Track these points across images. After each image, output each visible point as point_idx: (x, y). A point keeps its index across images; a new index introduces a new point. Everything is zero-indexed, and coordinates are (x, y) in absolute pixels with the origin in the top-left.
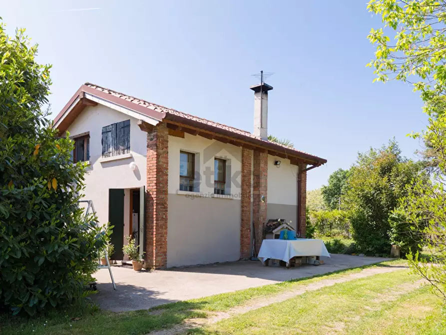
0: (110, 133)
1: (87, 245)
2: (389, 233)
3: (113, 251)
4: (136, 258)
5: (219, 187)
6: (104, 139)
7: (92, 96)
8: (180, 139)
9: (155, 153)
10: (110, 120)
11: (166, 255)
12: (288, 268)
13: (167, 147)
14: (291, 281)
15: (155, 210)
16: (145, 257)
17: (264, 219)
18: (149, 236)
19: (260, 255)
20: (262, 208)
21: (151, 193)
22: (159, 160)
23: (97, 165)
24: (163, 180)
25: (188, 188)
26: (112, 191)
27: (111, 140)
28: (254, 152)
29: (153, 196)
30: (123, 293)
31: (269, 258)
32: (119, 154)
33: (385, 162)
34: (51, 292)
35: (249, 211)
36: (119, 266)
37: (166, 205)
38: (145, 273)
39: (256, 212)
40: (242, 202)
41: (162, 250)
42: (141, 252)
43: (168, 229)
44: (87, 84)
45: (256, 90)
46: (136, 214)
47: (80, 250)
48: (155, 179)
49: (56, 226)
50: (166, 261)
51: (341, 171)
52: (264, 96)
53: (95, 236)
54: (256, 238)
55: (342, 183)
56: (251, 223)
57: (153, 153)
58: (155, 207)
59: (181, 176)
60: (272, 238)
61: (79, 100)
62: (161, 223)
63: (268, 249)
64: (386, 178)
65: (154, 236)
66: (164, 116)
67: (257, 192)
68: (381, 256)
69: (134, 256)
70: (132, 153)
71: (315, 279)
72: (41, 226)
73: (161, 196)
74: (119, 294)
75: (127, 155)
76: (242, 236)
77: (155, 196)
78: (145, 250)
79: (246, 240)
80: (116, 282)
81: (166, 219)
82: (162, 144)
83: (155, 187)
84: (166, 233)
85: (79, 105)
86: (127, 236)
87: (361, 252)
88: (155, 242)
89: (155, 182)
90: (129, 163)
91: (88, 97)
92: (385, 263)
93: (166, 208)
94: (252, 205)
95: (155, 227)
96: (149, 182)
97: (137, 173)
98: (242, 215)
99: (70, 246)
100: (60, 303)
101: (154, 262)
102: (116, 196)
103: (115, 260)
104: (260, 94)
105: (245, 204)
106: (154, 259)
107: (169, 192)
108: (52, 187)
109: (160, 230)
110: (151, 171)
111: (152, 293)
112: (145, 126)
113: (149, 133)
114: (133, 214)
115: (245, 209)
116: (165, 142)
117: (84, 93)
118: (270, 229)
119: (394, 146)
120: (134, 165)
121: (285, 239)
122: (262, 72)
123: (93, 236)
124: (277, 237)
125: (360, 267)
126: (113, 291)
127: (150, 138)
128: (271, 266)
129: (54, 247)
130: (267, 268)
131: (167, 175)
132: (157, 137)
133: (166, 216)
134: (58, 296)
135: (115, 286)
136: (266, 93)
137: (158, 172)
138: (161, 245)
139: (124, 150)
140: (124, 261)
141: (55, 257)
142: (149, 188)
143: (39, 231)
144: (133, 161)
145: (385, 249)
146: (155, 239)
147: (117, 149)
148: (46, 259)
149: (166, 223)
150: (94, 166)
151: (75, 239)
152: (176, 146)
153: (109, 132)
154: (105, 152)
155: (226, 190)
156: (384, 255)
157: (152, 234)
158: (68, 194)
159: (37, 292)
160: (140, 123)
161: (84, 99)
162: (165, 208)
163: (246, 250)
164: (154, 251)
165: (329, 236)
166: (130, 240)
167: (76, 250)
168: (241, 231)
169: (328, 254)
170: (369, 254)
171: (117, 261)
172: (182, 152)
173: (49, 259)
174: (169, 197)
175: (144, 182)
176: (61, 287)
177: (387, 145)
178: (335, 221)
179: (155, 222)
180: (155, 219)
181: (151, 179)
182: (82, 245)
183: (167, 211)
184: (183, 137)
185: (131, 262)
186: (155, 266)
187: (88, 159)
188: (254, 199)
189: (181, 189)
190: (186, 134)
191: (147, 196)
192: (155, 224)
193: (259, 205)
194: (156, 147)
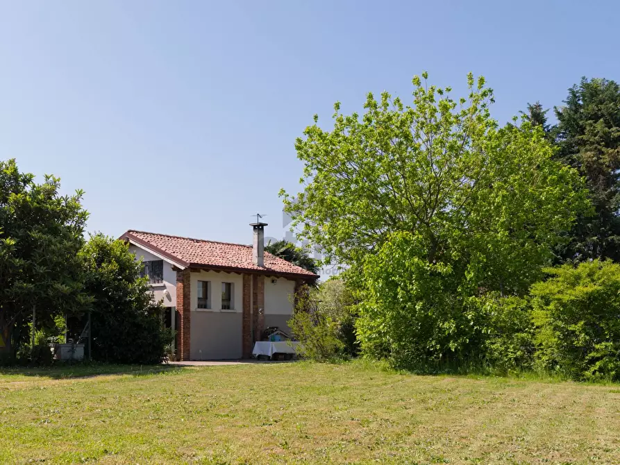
0: (147, 267)
5: (226, 303)
7: (135, 242)
8: (198, 273)
9: (182, 285)
10: (146, 258)
11: (190, 351)
13: (189, 281)
15: (182, 322)
16: (176, 352)
17: (262, 326)
18: (178, 339)
19: (254, 352)
20: (260, 318)
21: (179, 311)
22: (185, 289)
24: (187, 302)
25: (203, 306)
27: (148, 272)
28: (253, 277)
29: (180, 313)
31: (260, 354)
32: (155, 283)
35: (250, 321)
37: (189, 319)
39: (255, 321)
40: (243, 314)
41: (187, 348)
42: (174, 350)
43: (191, 334)
44: (129, 231)
48: (182, 302)
50: (190, 355)
52: (261, 231)
56: (251, 330)
57: (180, 285)
59: (198, 298)
62: (186, 330)
63: (259, 348)
65: (182, 339)
66: (189, 265)
67: (256, 307)
70: (165, 283)
73: (186, 313)
75: (161, 284)
76: (244, 340)
77: (182, 313)
78: (176, 348)
82: (187, 278)
83: (182, 307)
84: (189, 337)
88: (182, 343)
89: (182, 304)
90: (162, 290)
91: (132, 242)
94: (252, 316)
95: (182, 333)
96: (178, 304)
97: (169, 297)
98: (244, 325)
101: (182, 355)
104: (257, 231)
105: (246, 316)
107: (191, 310)
109: (186, 335)
110: (179, 296)
112: (176, 269)
113: (178, 272)
115: (246, 319)
117: (128, 238)
120: (166, 291)
122: (258, 215)
127: (178, 275)
128: (260, 360)
131: (190, 299)
132: (184, 275)
133: (189, 326)
136: (262, 229)
137: (184, 298)
138: (187, 344)
139: (158, 280)
142: (178, 307)
144: (166, 288)
146: (182, 341)
147: (152, 277)
149: (189, 330)
153: (146, 265)
155: (231, 306)
160: (173, 267)
162: (189, 321)
163: (248, 351)
164: (182, 348)
168: (243, 336)
172: (199, 281)
174: (191, 313)
175: (174, 303)
179: (182, 330)
181: (180, 302)
183: (190, 323)
184: (200, 272)
186: (183, 357)
188: (253, 312)
189: (198, 307)
190: (201, 270)
191: (177, 313)
193: (257, 316)
194: (183, 281)
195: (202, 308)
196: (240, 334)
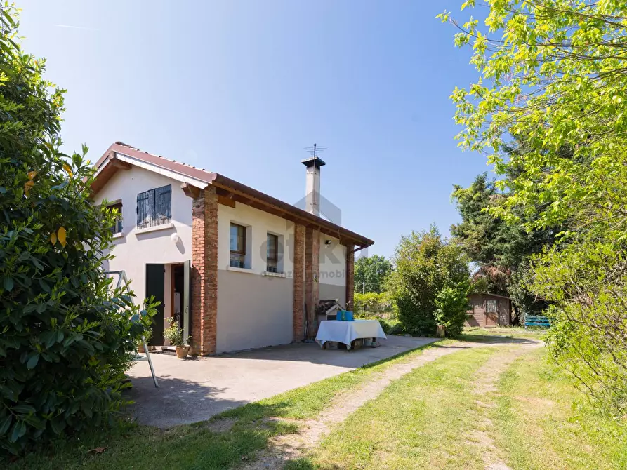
0: (147, 201)
1: (117, 332)
2: (435, 314)
3: (151, 336)
4: (180, 343)
5: (271, 264)
6: (140, 207)
7: (125, 156)
8: (231, 208)
9: (203, 222)
10: (147, 185)
11: (215, 339)
12: (349, 351)
13: (216, 217)
14: (364, 367)
15: (202, 288)
16: (190, 341)
17: (317, 299)
18: (195, 317)
19: (318, 338)
20: (315, 288)
21: (198, 268)
22: (208, 230)
23: (131, 237)
24: (212, 254)
25: (239, 264)
26: (149, 266)
27: (148, 210)
28: (306, 230)
29: (200, 272)
30: (169, 393)
31: (328, 340)
32: (158, 224)
33: (430, 244)
34: (53, 410)
35: (302, 291)
36: (159, 353)
37: (215, 283)
38: (191, 361)
39: (309, 292)
40: (295, 281)
41: (211, 334)
42: (186, 337)
43: (218, 310)
44: (119, 143)
45: (309, 164)
46: (178, 294)
47: (104, 340)
48: (203, 252)
49: (62, 302)
50: (215, 346)
51: (365, 258)
52: (317, 172)
53: (130, 318)
54: (309, 318)
55: (366, 269)
56: (304, 304)
57: (199, 222)
58: (202, 285)
59: (231, 251)
60: (325, 320)
61: (108, 161)
62: (209, 302)
63: (327, 331)
64: (432, 259)
65: (202, 318)
66: (214, 178)
67: (309, 271)
68: (427, 337)
69: (177, 341)
70: (174, 222)
71: (386, 364)
72: (33, 303)
73: (210, 272)
74: (164, 394)
75: (167, 225)
76: (295, 317)
77: (203, 271)
78: (190, 333)
79: (298, 321)
80: (157, 374)
81: (215, 299)
82: (211, 212)
83: (203, 261)
84: (215, 314)
85: (109, 167)
86: (168, 319)
87: (405, 332)
88: (202, 324)
89: (203, 255)
90: (170, 234)
91: (120, 157)
92: (436, 343)
93: (215, 285)
94: (304, 284)
95: (202, 308)
96: (195, 256)
97: (180, 245)
98: (295, 296)
99: (86, 336)
100: (70, 423)
101: (202, 347)
102: (154, 273)
103: (154, 345)
104: (313, 169)
105: (298, 284)
106: (202, 344)
107: (219, 268)
108: (58, 241)
109: (209, 310)
110: (198, 243)
111: (207, 390)
112: (190, 190)
113: (196, 198)
114: (175, 293)
115: (298, 288)
116: (214, 211)
117: (115, 153)
118: (323, 309)
119: (435, 231)
120: (176, 236)
121: (343, 320)
122: (315, 145)
123: (126, 318)
124: (331, 318)
125: (419, 348)
126: (155, 389)
127: (196, 204)
128: (329, 349)
129: (56, 337)
130: (325, 351)
131: (216, 248)
132: (206, 204)
133: (216, 295)
134: (67, 415)
135: (156, 382)
136: (319, 169)
137: (206, 245)
138: (210, 327)
139: (164, 220)
140: (165, 347)
141: (59, 354)
142: (195, 262)
143: (27, 310)
144: (176, 231)
145: (431, 329)
146: (202, 321)
147: (155, 217)
148: (41, 359)
149: (215, 302)
150: (127, 238)
151: (95, 324)
152: (226, 216)
153: (146, 199)
154: (140, 222)
155: (279, 268)
156: (429, 335)
157: (199, 316)
158: (86, 254)
159: (28, 414)
160: (184, 186)
161: (115, 160)
162: (215, 287)
163: (299, 333)
164: (202, 334)
165: (363, 317)
166: (172, 323)
167: (98, 341)
168: (294, 312)
169: (384, 336)
170: (415, 334)
171: (157, 347)
172: (232, 224)
173: (47, 358)
174: (218, 274)
175: (189, 256)
176: (71, 401)
177: (428, 230)
178: (369, 302)
179: (202, 301)
180: (202, 298)
181: (198, 252)
182: (108, 332)
183: (216, 289)
184: (234, 207)
185: (173, 348)
186: (203, 352)
187: (120, 231)
188: (306, 278)
189: (231, 265)
190: (237, 203)
191: (193, 272)
192: (202, 304)
193: (311, 284)
194: (204, 215)
195: (236, 266)
196: (291, 309)
